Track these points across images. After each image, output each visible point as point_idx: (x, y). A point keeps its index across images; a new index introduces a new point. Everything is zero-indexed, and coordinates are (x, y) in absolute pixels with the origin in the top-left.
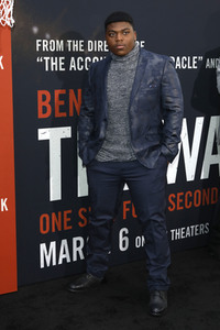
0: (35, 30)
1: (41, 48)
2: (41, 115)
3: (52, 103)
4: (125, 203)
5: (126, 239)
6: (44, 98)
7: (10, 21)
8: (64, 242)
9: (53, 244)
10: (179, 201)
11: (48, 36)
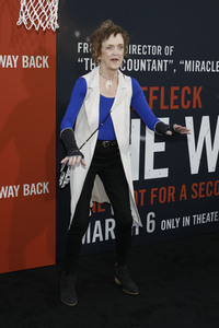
0: (77, 34)
1: (82, 50)
4: (153, 190)
5: (153, 222)
8: (98, 223)
10: (201, 189)
11: (88, 39)
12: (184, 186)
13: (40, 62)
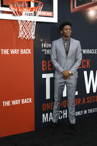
0: (42, 40)
1: (43, 46)
2: (43, 69)
3: (47, 65)
6: (44, 63)
7: (33, 37)
8: (51, 114)
9: (47, 114)
10: (91, 99)
11: (46, 42)
12: (84, 98)
13: (28, 51)
